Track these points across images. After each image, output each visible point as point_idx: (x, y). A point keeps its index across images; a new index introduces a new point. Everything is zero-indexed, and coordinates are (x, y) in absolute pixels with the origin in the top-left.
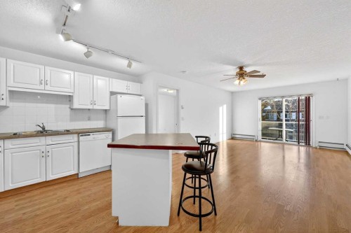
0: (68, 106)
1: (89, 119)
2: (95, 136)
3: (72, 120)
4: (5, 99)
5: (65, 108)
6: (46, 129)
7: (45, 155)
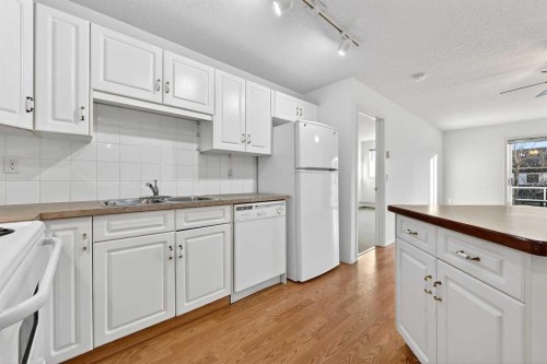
0: (195, 146)
1: (230, 175)
2: (260, 210)
3: (203, 176)
4: (86, 118)
5: (190, 150)
6: (161, 194)
7: (174, 254)
